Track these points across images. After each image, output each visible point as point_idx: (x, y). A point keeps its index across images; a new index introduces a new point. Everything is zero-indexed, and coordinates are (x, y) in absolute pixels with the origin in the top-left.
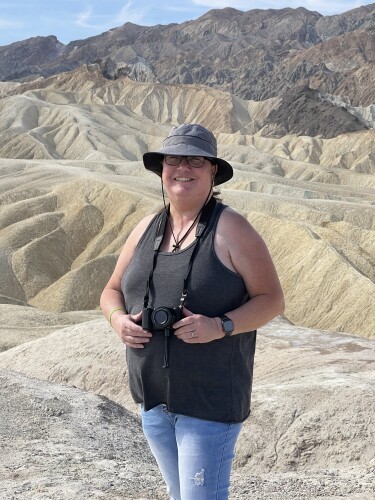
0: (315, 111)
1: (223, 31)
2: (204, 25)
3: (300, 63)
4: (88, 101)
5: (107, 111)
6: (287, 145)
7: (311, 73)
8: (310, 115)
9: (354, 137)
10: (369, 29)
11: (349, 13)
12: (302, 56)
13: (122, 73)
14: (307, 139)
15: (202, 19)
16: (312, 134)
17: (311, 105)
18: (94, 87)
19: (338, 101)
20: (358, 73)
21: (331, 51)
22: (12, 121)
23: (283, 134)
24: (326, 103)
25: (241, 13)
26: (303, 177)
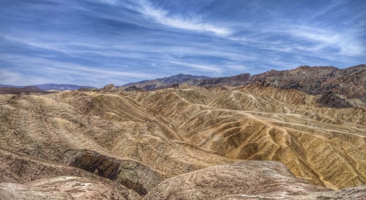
0: (333, 100)
1: (304, 73)
2: (297, 71)
3: (330, 84)
4: (256, 93)
5: (263, 97)
6: (322, 110)
7: (333, 87)
8: (332, 101)
9: (347, 109)
10: (355, 74)
11: (349, 68)
12: (331, 82)
13: (268, 85)
14: (330, 109)
15: (297, 69)
16: (332, 107)
17: (332, 98)
18: (259, 89)
19: (342, 97)
20: (351, 88)
21: (342, 81)
22: (232, 98)
23: (321, 107)
24: (337, 97)
25: (310, 67)
26: (327, 121)
